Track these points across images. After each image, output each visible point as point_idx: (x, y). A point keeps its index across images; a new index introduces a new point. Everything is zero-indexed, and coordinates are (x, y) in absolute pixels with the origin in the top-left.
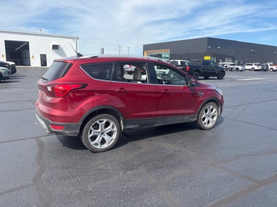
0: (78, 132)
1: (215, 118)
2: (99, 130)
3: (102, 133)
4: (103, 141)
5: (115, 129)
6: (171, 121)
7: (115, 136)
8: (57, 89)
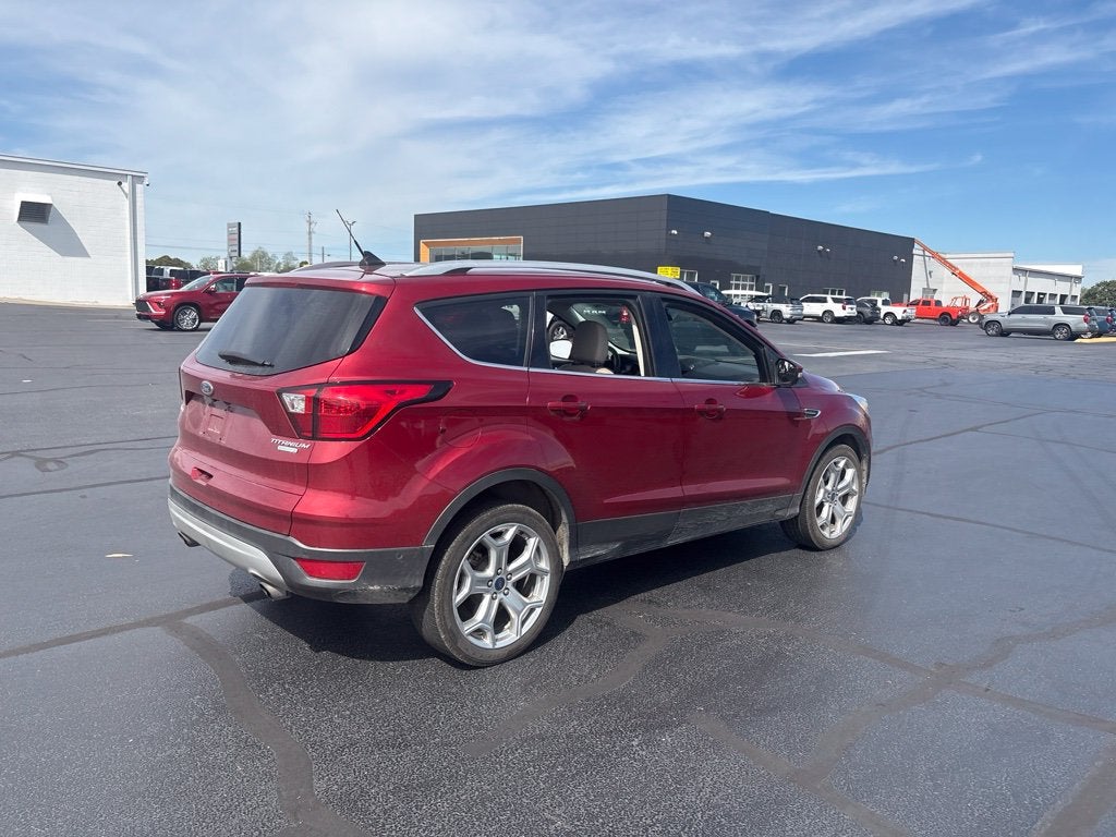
0: (419, 583)
1: (852, 505)
2: (490, 572)
3: (500, 584)
4: (502, 617)
5: (544, 564)
6: (721, 521)
7: (542, 592)
8: (329, 406)
